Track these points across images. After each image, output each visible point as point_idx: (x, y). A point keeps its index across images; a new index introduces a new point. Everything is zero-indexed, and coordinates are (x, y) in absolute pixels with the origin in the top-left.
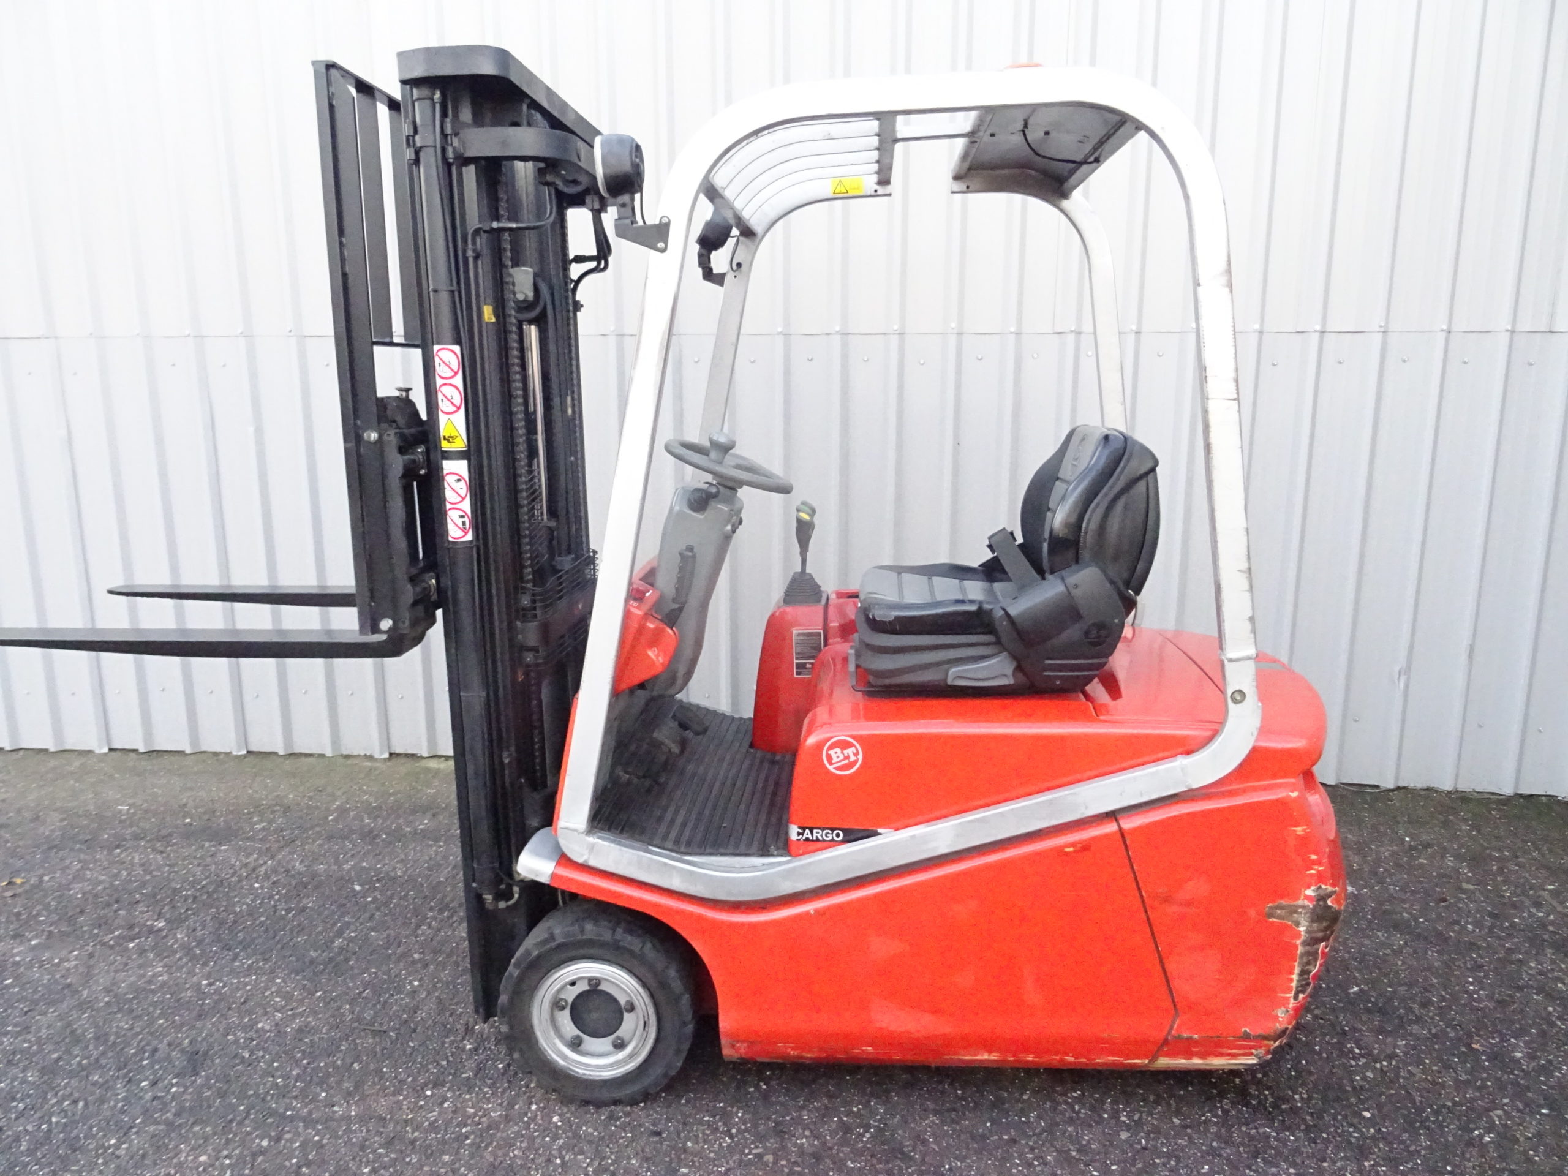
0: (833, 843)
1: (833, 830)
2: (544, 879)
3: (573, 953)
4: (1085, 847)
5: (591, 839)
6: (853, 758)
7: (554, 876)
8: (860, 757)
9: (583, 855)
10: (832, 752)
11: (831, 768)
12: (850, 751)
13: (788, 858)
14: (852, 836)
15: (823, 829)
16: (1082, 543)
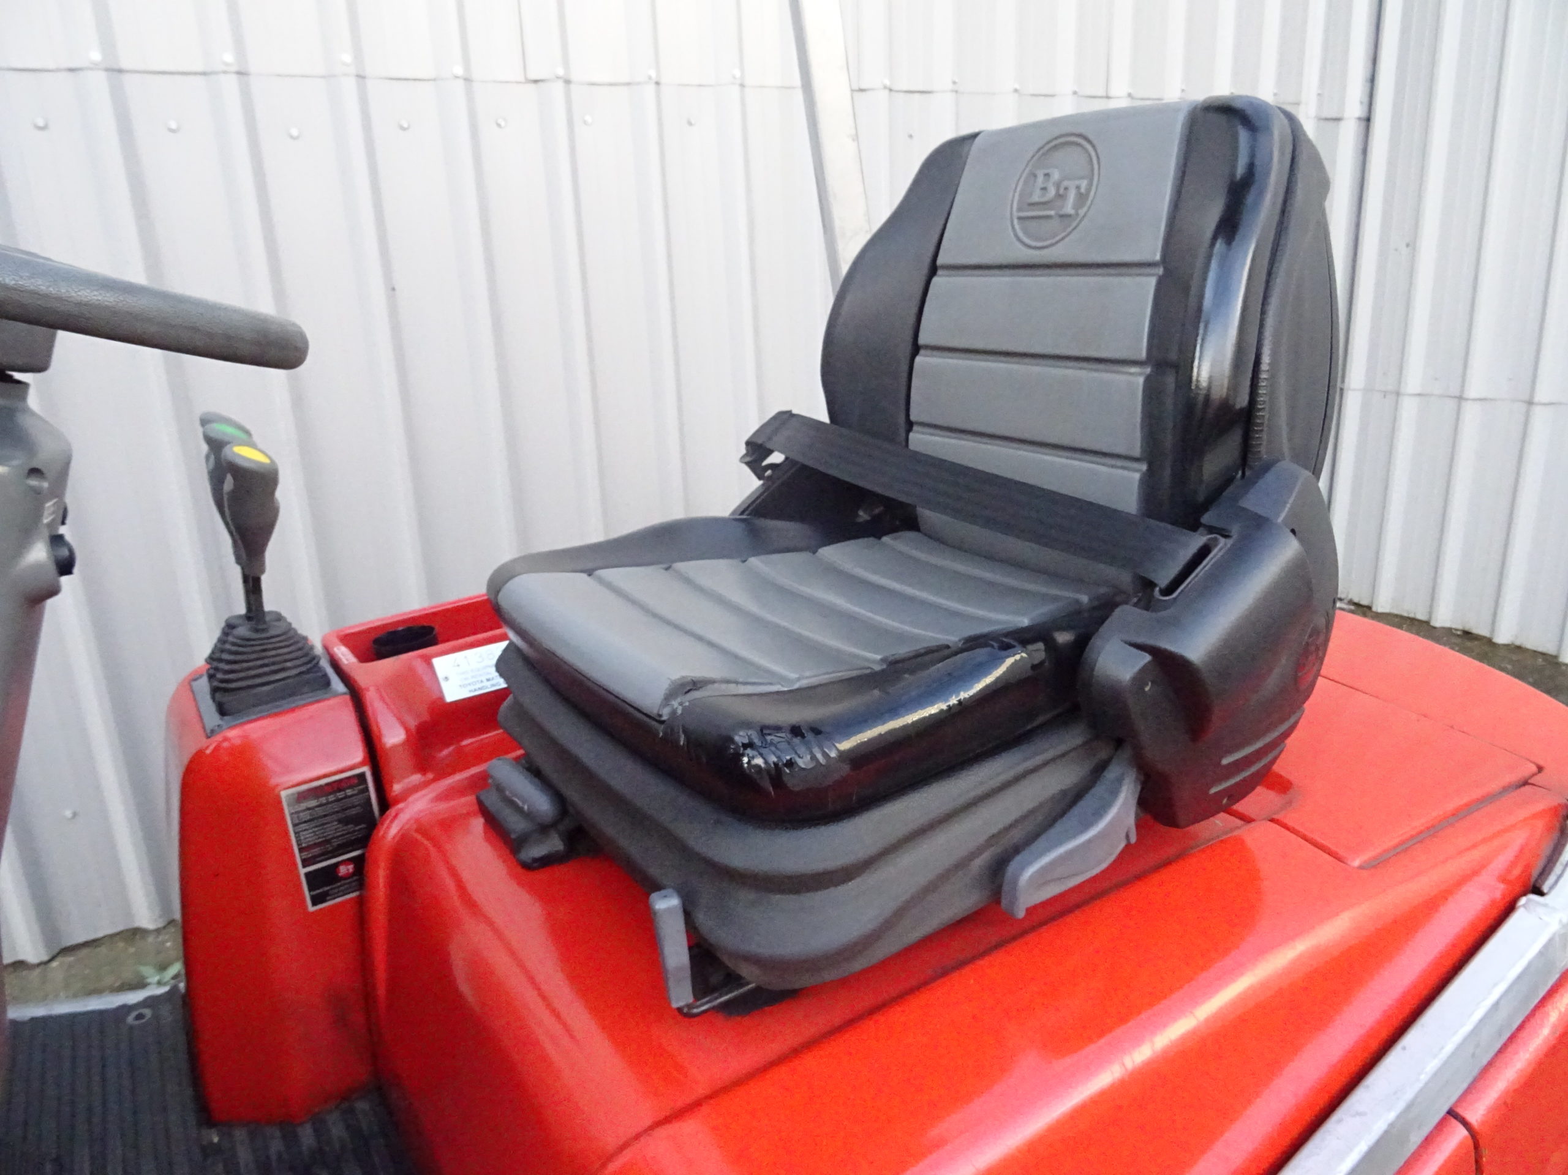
16: (1263, 414)
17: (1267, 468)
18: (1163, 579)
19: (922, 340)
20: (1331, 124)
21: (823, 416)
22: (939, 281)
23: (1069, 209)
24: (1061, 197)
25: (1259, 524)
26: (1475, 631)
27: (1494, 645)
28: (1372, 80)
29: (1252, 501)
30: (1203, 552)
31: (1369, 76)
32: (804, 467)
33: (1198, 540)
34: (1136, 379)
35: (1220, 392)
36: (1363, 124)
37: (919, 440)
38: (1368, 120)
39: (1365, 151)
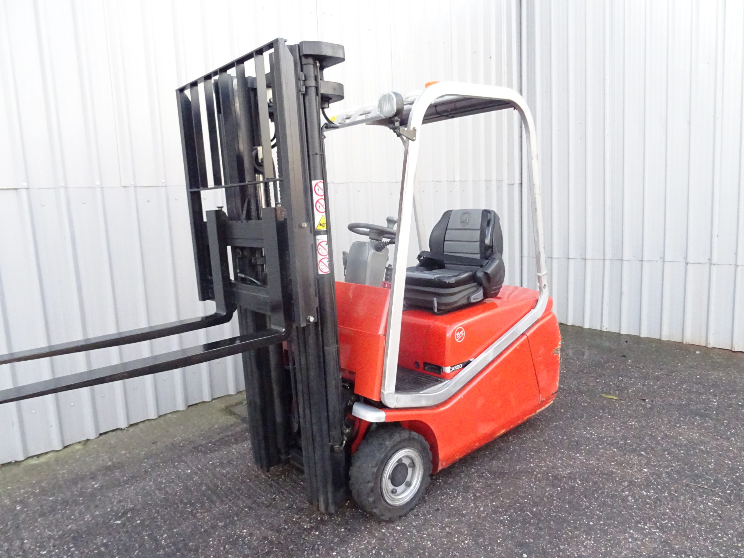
0: (461, 369)
1: (459, 364)
2: (383, 420)
3: (396, 449)
4: (521, 345)
5: (396, 395)
6: (462, 335)
7: (387, 417)
8: (464, 333)
9: (393, 404)
10: (457, 334)
11: (457, 340)
12: (461, 332)
13: (448, 381)
14: (465, 365)
15: (457, 365)
16: (494, 246)
17: (495, 253)
18: (484, 265)
19: (445, 239)
20: (511, 185)
21: (429, 250)
22: (447, 231)
23: (467, 222)
24: (466, 220)
25: (494, 259)
26: (563, 323)
27: (568, 325)
28: (521, 174)
29: (493, 257)
30: (488, 262)
31: (520, 173)
32: (428, 258)
33: (488, 261)
34: (478, 243)
35: (489, 244)
36: (520, 185)
37: (445, 253)
38: (521, 184)
39: (521, 192)
